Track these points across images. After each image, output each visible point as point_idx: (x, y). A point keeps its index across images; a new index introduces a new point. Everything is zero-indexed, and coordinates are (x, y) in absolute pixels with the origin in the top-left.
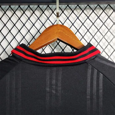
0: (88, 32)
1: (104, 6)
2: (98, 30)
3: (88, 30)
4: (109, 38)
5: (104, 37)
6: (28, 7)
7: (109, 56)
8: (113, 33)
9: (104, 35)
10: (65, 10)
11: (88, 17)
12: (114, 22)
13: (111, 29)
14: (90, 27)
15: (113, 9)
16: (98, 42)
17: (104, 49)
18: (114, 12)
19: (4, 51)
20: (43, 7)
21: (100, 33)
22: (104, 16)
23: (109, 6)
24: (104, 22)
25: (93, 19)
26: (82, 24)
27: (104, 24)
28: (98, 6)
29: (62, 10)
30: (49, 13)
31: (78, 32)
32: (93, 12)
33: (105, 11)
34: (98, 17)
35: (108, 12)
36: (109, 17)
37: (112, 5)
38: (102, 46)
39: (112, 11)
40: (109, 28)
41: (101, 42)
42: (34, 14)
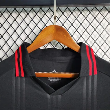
0: (86, 31)
1: (100, 8)
2: (95, 30)
3: (86, 30)
4: (104, 36)
5: (100, 36)
6: (31, 10)
7: (105, 52)
8: (108, 32)
9: (100, 34)
10: (65, 12)
11: (86, 18)
12: (109, 22)
13: (106, 29)
14: (88, 27)
15: (108, 11)
16: (95, 40)
17: (100, 46)
18: (109, 13)
19: (10, 49)
20: (45, 9)
21: (97, 32)
22: (100, 17)
23: (104, 8)
24: (100, 22)
25: (90, 19)
26: (80, 24)
27: (100, 24)
28: (95, 8)
29: (62, 12)
30: (50, 15)
31: (76, 31)
32: (90, 14)
33: (101, 12)
34: (95, 18)
35: (103, 14)
36: (104, 18)
37: (107, 7)
38: (98, 44)
39: (107, 12)
40: (105, 28)
41: (97, 40)
42: (37, 15)
